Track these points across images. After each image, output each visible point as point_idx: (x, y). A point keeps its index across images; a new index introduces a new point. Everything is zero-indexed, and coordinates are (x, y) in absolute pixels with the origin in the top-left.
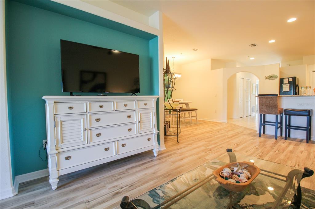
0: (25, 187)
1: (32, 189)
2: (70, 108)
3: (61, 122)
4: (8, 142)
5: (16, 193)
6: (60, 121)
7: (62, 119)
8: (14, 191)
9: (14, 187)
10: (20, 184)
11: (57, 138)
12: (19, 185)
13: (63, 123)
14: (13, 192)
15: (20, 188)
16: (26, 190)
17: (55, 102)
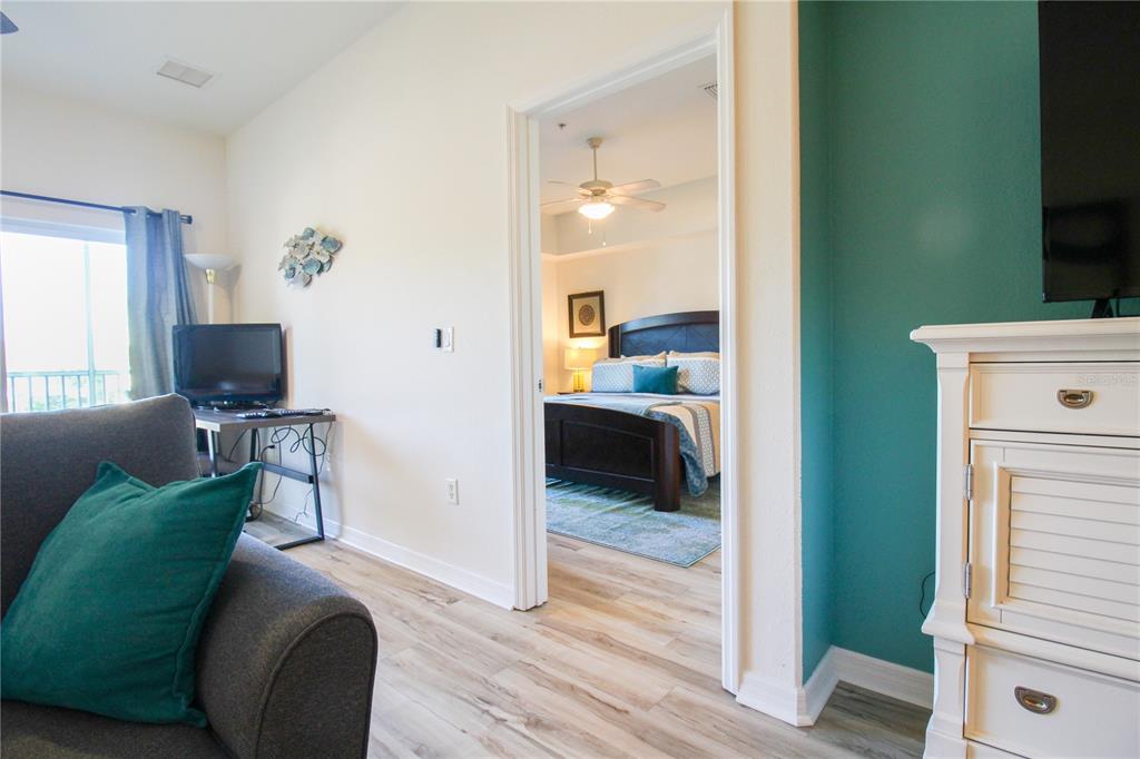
0: (850, 712)
1: (864, 742)
2: (1072, 399)
3: (1009, 477)
4: (795, 513)
5: (809, 721)
6: (1002, 469)
7: (1015, 461)
8: (804, 705)
9: (803, 692)
10: (841, 685)
11: (978, 558)
12: (837, 687)
13: (1018, 485)
14: (798, 709)
15: (832, 703)
16: (845, 728)
17: (974, 361)
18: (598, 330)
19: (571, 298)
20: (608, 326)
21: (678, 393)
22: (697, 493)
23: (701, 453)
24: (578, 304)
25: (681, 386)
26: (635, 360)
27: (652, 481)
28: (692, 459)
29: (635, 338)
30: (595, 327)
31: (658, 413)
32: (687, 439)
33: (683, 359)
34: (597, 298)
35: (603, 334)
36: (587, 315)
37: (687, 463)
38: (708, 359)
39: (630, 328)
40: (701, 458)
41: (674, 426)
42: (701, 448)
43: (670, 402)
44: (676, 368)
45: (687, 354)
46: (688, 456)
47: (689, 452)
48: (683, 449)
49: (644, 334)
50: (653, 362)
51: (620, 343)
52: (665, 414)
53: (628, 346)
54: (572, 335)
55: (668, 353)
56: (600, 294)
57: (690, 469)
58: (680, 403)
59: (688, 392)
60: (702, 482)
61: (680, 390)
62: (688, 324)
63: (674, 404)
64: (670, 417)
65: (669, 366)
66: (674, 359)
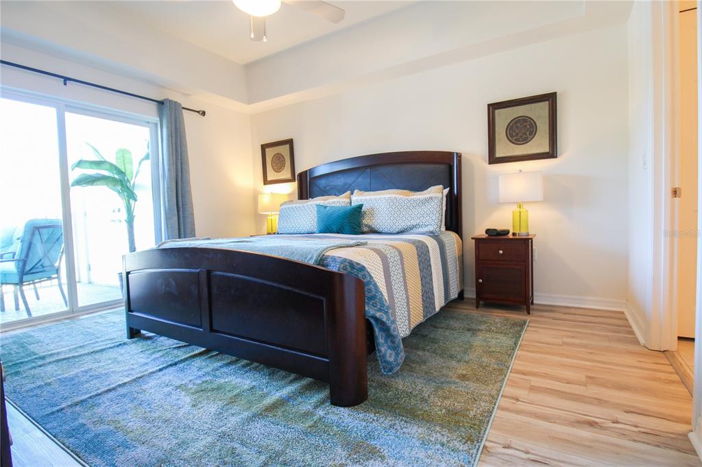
18: (289, 176)
19: (264, 147)
20: (298, 171)
21: (363, 233)
22: (391, 370)
23: (394, 314)
24: (270, 153)
25: (366, 225)
26: (319, 201)
27: (327, 360)
28: (383, 323)
29: (323, 183)
30: (286, 174)
31: (334, 259)
32: (375, 297)
33: (368, 198)
34: (287, 146)
35: (293, 180)
36: (279, 163)
37: (376, 330)
38: (393, 196)
39: (318, 173)
40: (394, 322)
41: (356, 278)
42: (394, 309)
43: (352, 242)
44: (360, 207)
45: (371, 193)
46: (377, 319)
47: (378, 315)
48: (370, 310)
49: (331, 179)
50: (337, 202)
51: (308, 186)
52: (345, 260)
53: (315, 189)
54: (266, 182)
55: (352, 193)
56: (290, 142)
57: (380, 338)
58: (366, 244)
59: (374, 231)
60: (397, 354)
61: (365, 229)
62: (370, 167)
63: (358, 245)
64: (351, 264)
65: (353, 205)
66: (358, 198)
